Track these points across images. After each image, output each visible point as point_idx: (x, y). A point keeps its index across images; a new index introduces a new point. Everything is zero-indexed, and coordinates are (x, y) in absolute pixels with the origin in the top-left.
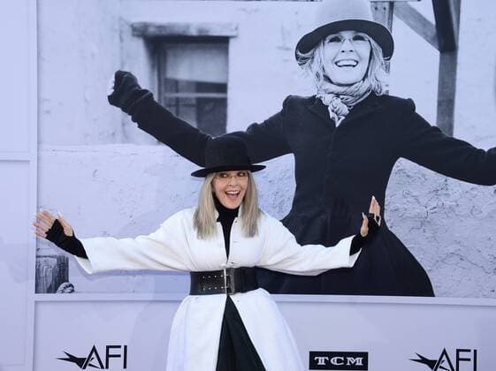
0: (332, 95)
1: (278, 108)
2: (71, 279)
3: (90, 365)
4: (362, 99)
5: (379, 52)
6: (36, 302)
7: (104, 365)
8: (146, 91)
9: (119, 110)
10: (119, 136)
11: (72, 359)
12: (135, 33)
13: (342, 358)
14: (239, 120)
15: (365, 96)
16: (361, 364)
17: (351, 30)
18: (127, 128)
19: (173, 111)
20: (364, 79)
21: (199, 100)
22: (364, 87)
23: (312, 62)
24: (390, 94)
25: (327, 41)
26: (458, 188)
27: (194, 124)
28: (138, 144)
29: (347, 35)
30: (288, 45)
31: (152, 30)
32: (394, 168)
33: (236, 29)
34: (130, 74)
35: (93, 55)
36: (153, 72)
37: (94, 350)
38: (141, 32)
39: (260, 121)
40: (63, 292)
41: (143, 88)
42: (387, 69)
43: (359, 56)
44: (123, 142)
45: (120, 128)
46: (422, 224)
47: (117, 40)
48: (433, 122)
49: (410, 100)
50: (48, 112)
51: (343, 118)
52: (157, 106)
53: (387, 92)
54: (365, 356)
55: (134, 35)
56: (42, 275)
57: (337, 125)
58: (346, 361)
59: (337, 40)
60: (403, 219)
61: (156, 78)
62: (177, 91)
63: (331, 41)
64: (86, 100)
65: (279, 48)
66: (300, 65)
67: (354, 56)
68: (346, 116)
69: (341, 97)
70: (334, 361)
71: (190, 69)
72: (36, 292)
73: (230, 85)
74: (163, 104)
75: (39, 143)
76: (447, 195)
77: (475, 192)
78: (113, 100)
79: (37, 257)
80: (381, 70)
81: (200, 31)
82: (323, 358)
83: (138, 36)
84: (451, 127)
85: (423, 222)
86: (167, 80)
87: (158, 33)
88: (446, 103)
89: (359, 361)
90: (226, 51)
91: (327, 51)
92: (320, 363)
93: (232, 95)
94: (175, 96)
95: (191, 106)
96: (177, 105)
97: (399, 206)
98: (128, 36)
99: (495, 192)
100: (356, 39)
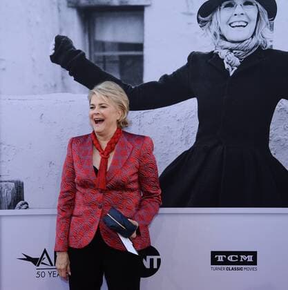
0: (227, 51)
1: (187, 62)
2: (26, 200)
3: (42, 263)
4: (251, 53)
7: (53, 264)
8: (79, 51)
9: (59, 66)
10: (60, 87)
11: (28, 259)
12: (70, 5)
13: (237, 256)
14: (153, 72)
15: (253, 51)
16: (251, 260)
18: (65, 80)
19: (101, 66)
20: (252, 37)
21: (120, 57)
22: (253, 42)
23: (210, 24)
24: (274, 48)
25: (223, 6)
28: (74, 93)
29: (239, 1)
30: (192, 11)
31: (83, 2)
34: (67, 38)
35: (37, 23)
36: (84, 36)
37: (45, 251)
38: (75, 4)
39: (169, 73)
40: (20, 208)
41: (77, 49)
42: (272, 28)
43: (248, 18)
44: (63, 92)
45: (59, 80)
47: (56, 10)
51: (236, 68)
53: (271, 46)
54: (254, 254)
55: (69, 7)
57: (231, 74)
58: (239, 258)
59: (231, 5)
60: (284, 147)
61: (87, 40)
62: (104, 50)
64: (33, 60)
65: (184, 13)
66: (201, 27)
67: (245, 19)
68: (238, 67)
69: (234, 51)
70: (230, 258)
71: (114, 32)
73: (145, 45)
74: (93, 61)
78: (54, 59)
80: (266, 28)
81: (122, 2)
82: (222, 256)
83: (72, 7)
86: (96, 43)
87: (88, 4)
89: (250, 258)
90: (142, 17)
91: (223, 15)
92: (219, 260)
93: (147, 53)
94: (102, 54)
95: (114, 62)
96: (104, 62)
97: (281, 137)
98: (65, 7)
100: (246, 4)
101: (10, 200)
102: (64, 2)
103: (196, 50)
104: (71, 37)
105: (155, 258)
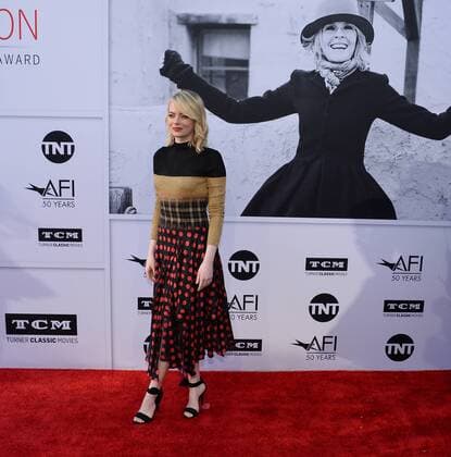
0: (328, 70)
1: (289, 79)
2: (134, 205)
4: (350, 73)
5: (363, 38)
6: (110, 220)
8: (188, 65)
11: (136, 260)
12: (180, 21)
13: (329, 263)
14: (258, 87)
15: (352, 72)
16: (342, 267)
17: (342, 21)
19: (208, 80)
20: (351, 59)
21: (227, 72)
22: (352, 64)
23: (313, 45)
24: (371, 70)
25: (325, 29)
26: (417, 141)
27: (224, 91)
29: (340, 25)
30: (296, 31)
31: (193, 19)
32: (372, 126)
33: (256, 18)
34: (176, 52)
35: (149, 38)
36: (193, 51)
38: (185, 21)
39: (273, 89)
40: (129, 213)
41: (186, 63)
43: (348, 41)
45: (168, 92)
46: (391, 167)
47: (166, 24)
49: (385, 75)
50: (116, 82)
51: (336, 87)
52: (196, 77)
54: (345, 261)
55: (179, 23)
56: (114, 200)
57: (331, 92)
58: (332, 264)
59: (332, 28)
60: (377, 163)
61: (195, 56)
62: (211, 65)
63: (328, 29)
64: (144, 73)
65: (289, 34)
66: (304, 46)
67: (344, 41)
68: (338, 86)
69: (334, 71)
70: (323, 264)
71: (221, 49)
72: (110, 213)
73: (251, 62)
74: (200, 75)
75: (110, 104)
76: (409, 147)
77: (429, 145)
78: (163, 72)
79: (110, 188)
80: (364, 52)
81: (229, 20)
82: (316, 263)
83: (183, 24)
84: (414, 96)
85: (392, 166)
86: (204, 57)
87: (197, 21)
88: (411, 78)
89: (341, 265)
90: (248, 35)
91: (324, 37)
92: (313, 266)
93: (252, 68)
94: (209, 68)
95: (221, 77)
96: (211, 76)
97: (374, 154)
98: (174, 24)
99: (443, 145)
100: (346, 28)
101: (119, 205)
102: (175, 19)
103: (299, 68)
104: (180, 52)
105: (254, 263)
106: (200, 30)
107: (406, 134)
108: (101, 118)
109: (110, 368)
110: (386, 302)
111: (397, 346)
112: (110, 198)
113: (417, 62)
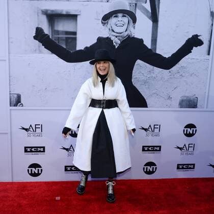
0: (114, 37)
1: (96, 41)
2: (22, 102)
3: (30, 131)
5: (131, 21)
6: (10, 110)
7: (35, 131)
10: (38, 51)
11: (23, 129)
14: (81, 45)
15: (126, 38)
17: (121, 13)
18: (40, 48)
19: (57, 42)
20: (126, 31)
21: (66, 38)
22: (126, 33)
23: (107, 24)
25: (113, 17)
26: (157, 70)
27: (65, 47)
29: (120, 15)
30: (99, 18)
31: (49, 12)
33: (80, 12)
34: (41, 28)
35: (28, 21)
36: (49, 27)
37: (31, 126)
38: (45, 13)
39: (89, 46)
40: (19, 106)
42: (134, 28)
43: (124, 23)
44: (39, 53)
45: (38, 48)
46: (145, 83)
47: (37, 16)
48: (149, 47)
49: (142, 39)
50: (12, 42)
52: (51, 40)
55: (42, 14)
56: (12, 100)
57: (116, 47)
59: (116, 17)
60: (138, 81)
62: (58, 35)
64: (26, 38)
65: (96, 19)
66: (103, 25)
67: (122, 23)
68: (119, 44)
69: (118, 37)
71: (63, 26)
72: (10, 106)
73: (78, 33)
74: (53, 39)
75: (9, 53)
76: (153, 73)
77: (163, 72)
78: (35, 38)
79: (10, 94)
80: (132, 28)
81: (67, 12)
83: (44, 14)
84: (155, 49)
85: (145, 82)
86: (55, 30)
87: (51, 13)
88: (154, 41)
90: (76, 20)
93: (79, 36)
94: (57, 36)
95: (63, 40)
96: (58, 40)
97: (137, 76)
98: (40, 14)
99: (170, 72)
100: (123, 16)
101: (15, 102)
102: (40, 12)
103: (101, 36)
104: (43, 28)
106: (53, 17)
107: (151, 67)
108: (5, 60)
109: (11, 181)
110: (143, 147)
111: (149, 167)
112: (10, 99)
113: (157, 32)
